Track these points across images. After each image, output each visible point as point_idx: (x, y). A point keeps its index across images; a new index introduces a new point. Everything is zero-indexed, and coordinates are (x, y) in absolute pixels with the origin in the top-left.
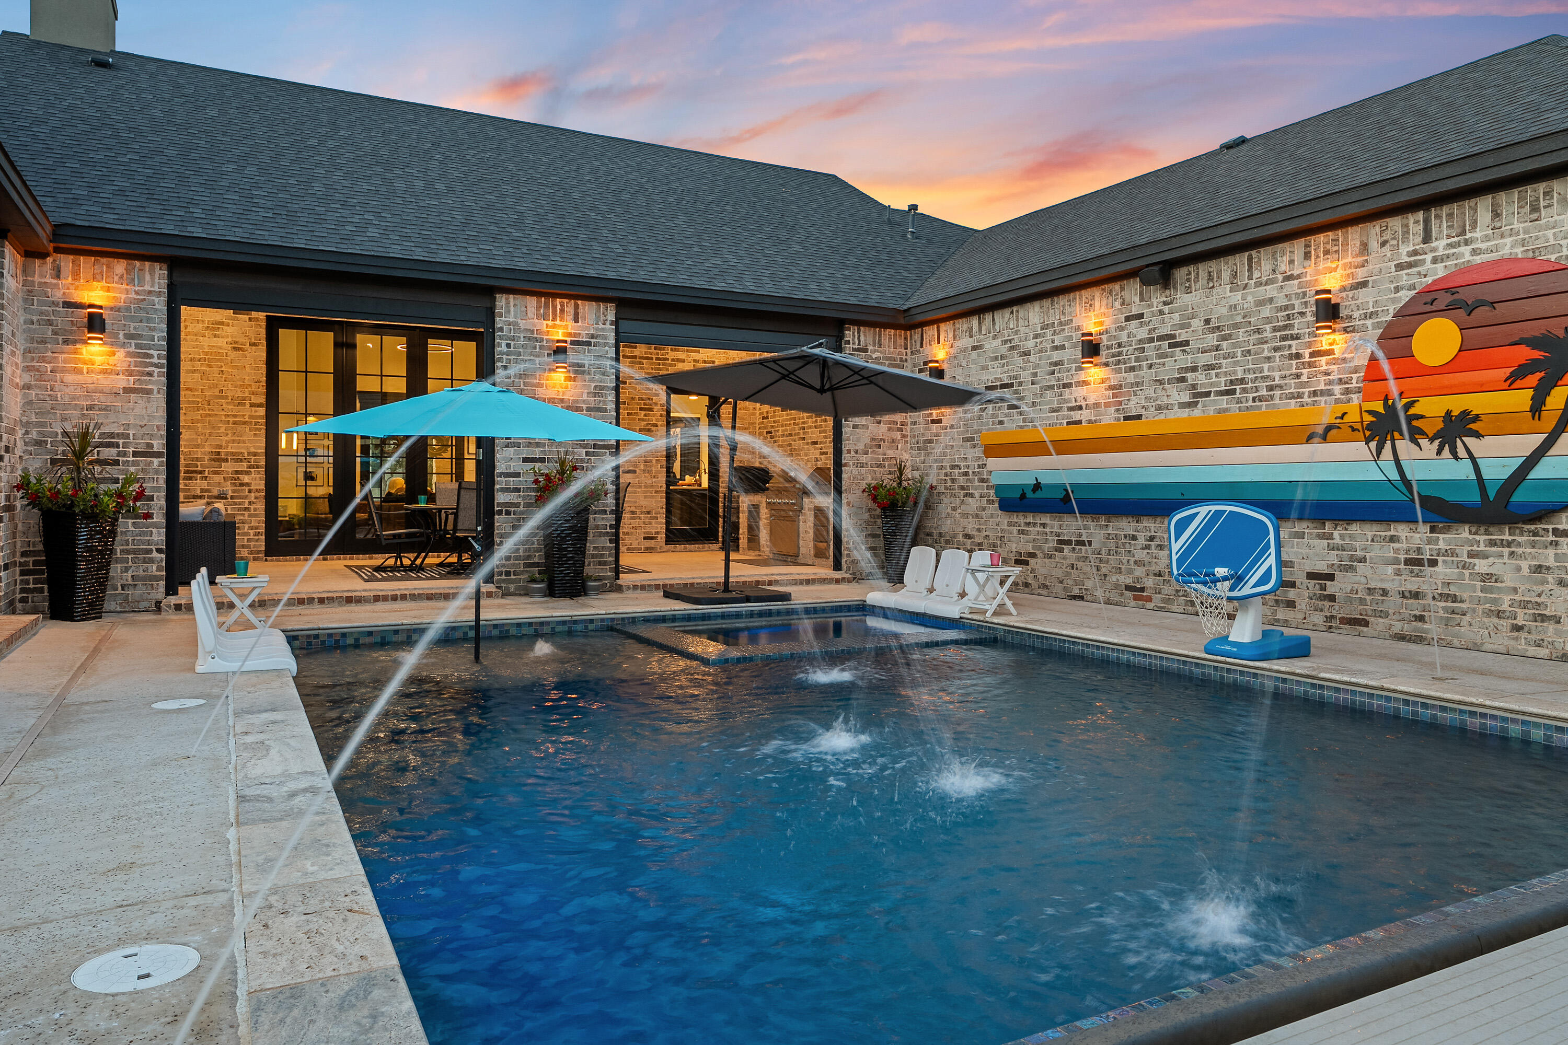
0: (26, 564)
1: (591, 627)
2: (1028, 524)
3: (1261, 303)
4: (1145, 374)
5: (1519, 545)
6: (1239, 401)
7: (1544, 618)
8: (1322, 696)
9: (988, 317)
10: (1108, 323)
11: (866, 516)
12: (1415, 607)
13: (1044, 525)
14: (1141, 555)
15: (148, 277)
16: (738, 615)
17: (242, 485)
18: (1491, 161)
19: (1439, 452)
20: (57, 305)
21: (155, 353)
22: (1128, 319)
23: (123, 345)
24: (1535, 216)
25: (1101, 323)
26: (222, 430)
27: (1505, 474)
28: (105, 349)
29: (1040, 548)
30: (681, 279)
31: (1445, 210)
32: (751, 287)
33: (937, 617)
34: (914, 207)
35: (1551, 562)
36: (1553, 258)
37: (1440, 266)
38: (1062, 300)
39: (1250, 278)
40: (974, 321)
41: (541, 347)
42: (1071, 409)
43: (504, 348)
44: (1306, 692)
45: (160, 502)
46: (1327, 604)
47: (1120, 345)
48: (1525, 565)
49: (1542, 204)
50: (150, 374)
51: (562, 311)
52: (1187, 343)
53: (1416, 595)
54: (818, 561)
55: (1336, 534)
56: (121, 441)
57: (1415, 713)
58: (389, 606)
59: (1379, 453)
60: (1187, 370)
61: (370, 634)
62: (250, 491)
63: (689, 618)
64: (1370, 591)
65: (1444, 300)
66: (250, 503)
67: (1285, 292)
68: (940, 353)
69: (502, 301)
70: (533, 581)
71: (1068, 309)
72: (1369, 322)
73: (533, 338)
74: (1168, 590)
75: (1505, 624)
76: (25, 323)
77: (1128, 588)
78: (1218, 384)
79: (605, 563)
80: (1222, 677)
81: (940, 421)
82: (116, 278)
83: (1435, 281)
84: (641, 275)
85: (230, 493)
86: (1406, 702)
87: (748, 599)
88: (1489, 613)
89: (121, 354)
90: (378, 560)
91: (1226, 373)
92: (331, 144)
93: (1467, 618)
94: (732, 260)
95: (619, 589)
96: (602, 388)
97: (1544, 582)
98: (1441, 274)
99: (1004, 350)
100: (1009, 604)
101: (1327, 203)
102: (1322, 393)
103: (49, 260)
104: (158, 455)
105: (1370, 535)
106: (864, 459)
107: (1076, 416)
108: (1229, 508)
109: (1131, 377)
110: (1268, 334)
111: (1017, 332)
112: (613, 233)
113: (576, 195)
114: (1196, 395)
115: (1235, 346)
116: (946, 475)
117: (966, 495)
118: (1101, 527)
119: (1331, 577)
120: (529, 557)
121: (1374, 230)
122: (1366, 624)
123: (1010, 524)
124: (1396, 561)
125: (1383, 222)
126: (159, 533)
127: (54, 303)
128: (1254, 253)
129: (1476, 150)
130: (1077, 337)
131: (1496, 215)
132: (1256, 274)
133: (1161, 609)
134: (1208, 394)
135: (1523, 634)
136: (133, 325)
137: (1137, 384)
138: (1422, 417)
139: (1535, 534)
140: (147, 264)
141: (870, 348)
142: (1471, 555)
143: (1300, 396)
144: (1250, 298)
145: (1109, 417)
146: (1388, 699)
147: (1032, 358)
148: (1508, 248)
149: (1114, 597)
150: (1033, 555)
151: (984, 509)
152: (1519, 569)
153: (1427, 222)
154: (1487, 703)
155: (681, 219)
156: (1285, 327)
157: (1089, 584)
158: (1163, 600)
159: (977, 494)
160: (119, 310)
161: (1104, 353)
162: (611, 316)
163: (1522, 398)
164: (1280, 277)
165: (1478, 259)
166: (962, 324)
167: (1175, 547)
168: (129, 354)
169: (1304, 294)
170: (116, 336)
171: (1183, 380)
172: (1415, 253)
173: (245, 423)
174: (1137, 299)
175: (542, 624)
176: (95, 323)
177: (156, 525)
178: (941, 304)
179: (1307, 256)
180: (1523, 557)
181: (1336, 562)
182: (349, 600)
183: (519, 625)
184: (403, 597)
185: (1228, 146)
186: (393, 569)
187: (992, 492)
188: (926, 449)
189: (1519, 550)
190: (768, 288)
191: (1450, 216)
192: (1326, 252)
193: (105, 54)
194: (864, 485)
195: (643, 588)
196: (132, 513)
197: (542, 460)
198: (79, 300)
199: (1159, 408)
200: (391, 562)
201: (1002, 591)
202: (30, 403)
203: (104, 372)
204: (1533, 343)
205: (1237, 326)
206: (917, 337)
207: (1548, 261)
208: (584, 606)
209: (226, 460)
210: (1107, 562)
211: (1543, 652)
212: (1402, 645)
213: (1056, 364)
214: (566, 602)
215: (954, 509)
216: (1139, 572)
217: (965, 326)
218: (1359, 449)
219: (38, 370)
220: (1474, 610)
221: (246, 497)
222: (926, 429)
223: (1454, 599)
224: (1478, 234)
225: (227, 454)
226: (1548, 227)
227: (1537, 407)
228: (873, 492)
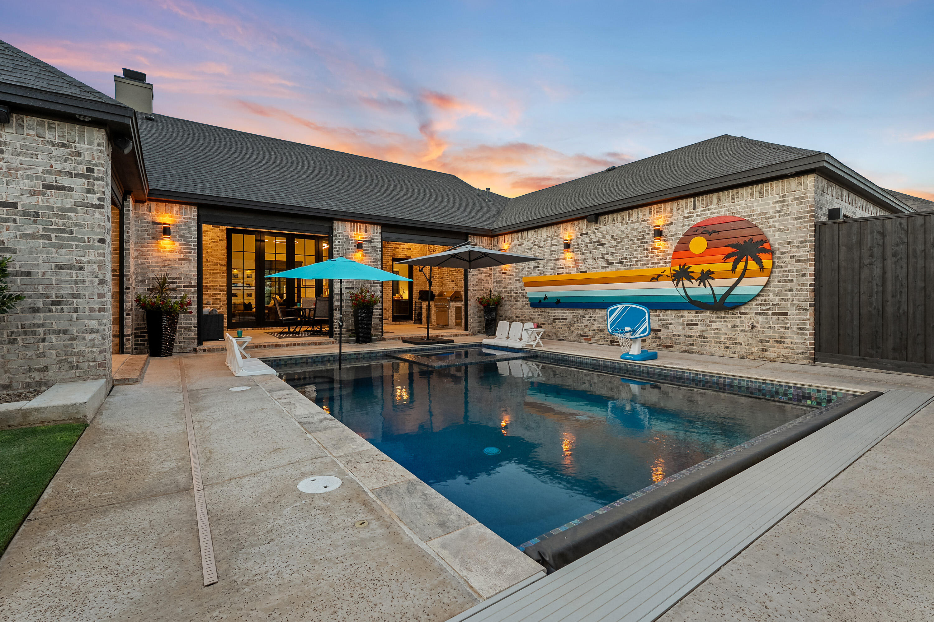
0: (137, 333)
1: (378, 355)
2: (542, 312)
3: (633, 230)
4: (588, 255)
5: (727, 318)
6: (625, 266)
7: (736, 343)
8: (665, 373)
9: (525, 233)
10: (574, 236)
11: (477, 310)
12: (690, 340)
13: (548, 312)
14: (587, 323)
15: (189, 212)
16: (434, 349)
17: (217, 299)
18: (718, 181)
19: (699, 285)
20: (149, 223)
21: (192, 244)
22: (581, 235)
23: (178, 241)
24: (733, 201)
25: (571, 236)
26: (208, 276)
27: (723, 293)
28: (171, 242)
29: (546, 321)
30: (406, 216)
31: (701, 198)
32: (434, 220)
33: (512, 348)
34: (488, 189)
35: (738, 324)
36: (739, 216)
37: (699, 218)
38: (555, 227)
39: (629, 220)
40: (520, 235)
41: (352, 243)
42: (559, 268)
43: (337, 243)
44: (659, 372)
45: (195, 306)
46: (658, 340)
47: (578, 244)
48: (729, 325)
49: (735, 197)
50: (190, 253)
51: (360, 228)
52: (605, 244)
53: (690, 336)
54: (457, 327)
55: (661, 315)
56: (178, 281)
57: (700, 378)
58: (293, 348)
59: (677, 285)
60: (604, 254)
61: (291, 359)
62: (220, 302)
63: (416, 350)
64: (674, 335)
65: (701, 230)
66: (220, 306)
67: (642, 226)
68: (505, 246)
69: (336, 224)
70: (350, 337)
71: (558, 231)
72: (673, 238)
73: (349, 239)
74: (597, 336)
75: (722, 346)
76: (135, 231)
77: (582, 336)
78: (616, 260)
79: (378, 329)
80: (627, 367)
81: (506, 273)
82: (175, 212)
83: (698, 224)
84: (391, 214)
85: (212, 303)
86: (697, 374)
87: (438, 343)
88: (717, 342)
89: (177, 244)
90: (280, 330)
91: (620, 256)
92: (255, 157)
93: (709, 344)
94: (424, 209)
95: (384, 339)
96: (376, 259)
97: (736, 331)
98: (699, 221)
99: (532, 246)
100: (541, 342)
101: (659, 194)
102: (656, 263)
103: (146, 204)
104: (194, 287)
105: (674, 315)
106: (476, 287)
107: (561, 271)
108: (630, 306)
109: (583, 257)
110: (636, 241)
111: (537, 239)
112: (377, 197)
113: (358, 181)
114: (608, 264)
115: (623, 245)
116: (508, 293)
117: (516, 301)
118: (571, 313)
119: (659, 330)
120: (348, 327)
121: (675, 204)
122: (672, 347)
123: (534, 312)
124: (683, 324)
125: (679, 201)
126: (195, 320)
127: (148, 223)
128: (630, 211)
129: (712, 177)
130: (561, 241)
131: (719, 200)
132: (631, 219)
133: (595, 343)
134: (613, 263)
135: (729, 349)
136: (182, 232)
137: (585, 259)
138: (693, 272)
139: (733, 314)
140: (188, 206)
141: (478, 244)
142: (710, 322)
143: (648, 264)
144: (629, 228)
145: (574, 271)
146: (690, 373)
147: (543, 249)
148: (723, 212)
149: (577, 339)
150: (544, 324)
151: (524, 307)
152: (727, 326)
153: (694, 202)
154: (726, 373)
155: (401, 192)
156: (642, 239)
157: (566, 334)
158: (596, 340)
159: (521, 301)
160: (176, 226)
161: (572, 247)
162: (379, 231)
163: (728, 266)
164: (640, 221)
165: (713, 216)
166: (515, 236)
167: (609, 320)
168: (181, 244)
169: (649, 227)
170: (175, 237)
171: (603, 258)
172: (690, 213)
173: (218, 273)
174: (585, 227)
175: (359, 354)
176: (166, 231)
177: (194, 316)
178: (506, 228)
179: (650, 213)
180: (728, 322)
181: (661, 325)
182: (276, 346)
183: (350, 355)
184: (298, 344)
185: (609, 170)
186: (286, 333)
187: (527, 300)
188: (500, 283)
189: (727, 320)
190: (440, 221)
191: (703, 200)
192: (657, 212)
193: (150, 115)
194: (476, 298)
195: (393, 339)
196: (185, 311)
197: (353, 288)
198: (159, 221)
199: (594, 268)
200: (286, 330)
201: (538, 338)
202: (138, 265)
203: (170, 252)
204: (732, 246)
205: (624, 238)
206: (496, 240)
207: (737, 217)
208: (374, 346)
209: (210, 289)
210: (574, 326)
211: (736, 356)
212: (686, 354)
213: (553, 251)
214: (364, 345)
215: (512, 307)
216: (586, 329)
217: (516, 236)
218: (670, 284)
219: (141, 251)
220: (711, 341)
221: (219, 304)
222: (500, 276)
223: (704, 337)
224: (713, 207)
225: (210, 286)
226: (738, 205)
227: (734, 269)
228: (481, 301)
